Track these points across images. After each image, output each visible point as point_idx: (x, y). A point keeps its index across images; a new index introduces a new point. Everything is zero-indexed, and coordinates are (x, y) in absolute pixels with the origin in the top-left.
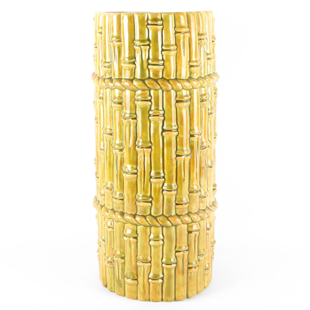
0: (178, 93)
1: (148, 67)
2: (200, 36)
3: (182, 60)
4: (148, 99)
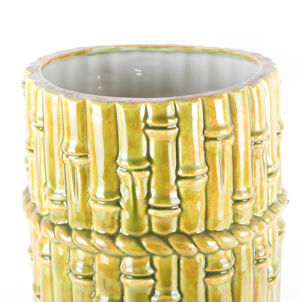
0: (210, 258)
1: (146, 212)
2: (256, 137)
3: (218, 194)
4: (148, 274)
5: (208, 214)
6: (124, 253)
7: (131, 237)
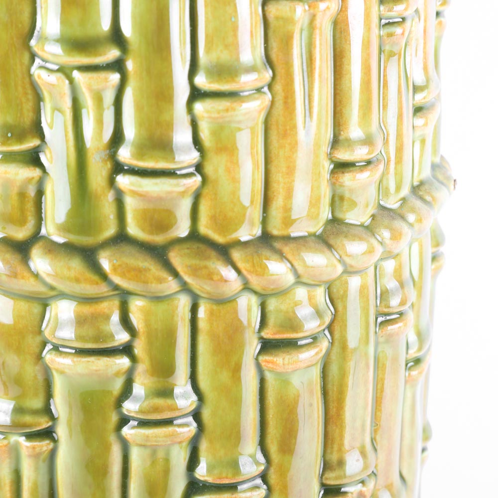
0: (272, 304)
1: (112, 182)
3: (296, 143)
4: (116, 344)
5: (270, 193)
6: (52, 288)
7: (69, 248)
